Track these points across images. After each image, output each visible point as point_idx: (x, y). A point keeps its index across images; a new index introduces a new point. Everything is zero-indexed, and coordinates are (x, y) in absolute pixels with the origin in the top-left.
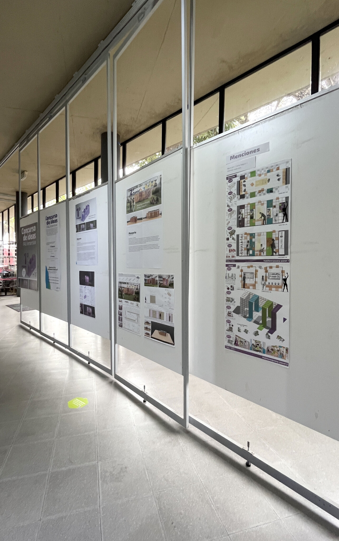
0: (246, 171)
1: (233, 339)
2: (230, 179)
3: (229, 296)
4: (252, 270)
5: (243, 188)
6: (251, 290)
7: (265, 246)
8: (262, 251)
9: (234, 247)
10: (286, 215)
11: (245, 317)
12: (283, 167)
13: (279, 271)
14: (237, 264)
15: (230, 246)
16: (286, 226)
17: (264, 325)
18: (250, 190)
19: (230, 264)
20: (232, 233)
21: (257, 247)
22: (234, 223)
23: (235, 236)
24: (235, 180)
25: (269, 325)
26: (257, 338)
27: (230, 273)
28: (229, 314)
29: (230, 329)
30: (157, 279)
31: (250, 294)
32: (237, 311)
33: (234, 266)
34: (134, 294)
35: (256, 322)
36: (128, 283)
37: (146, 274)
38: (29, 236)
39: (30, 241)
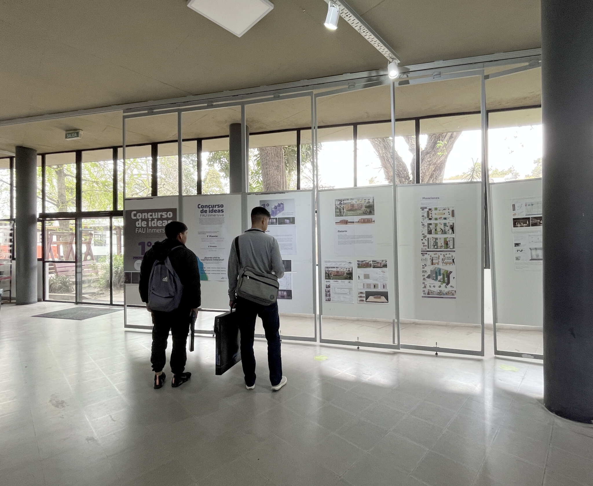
0: (433, 207)
1: (426, 292)
2: (423, 209)
3: (423, 269)
4: (437, 256)
5: (431, 215)
6: (436, 266)
7: (443, 244)
8: (442, 246)
9: (426, 244)
10: (453, 231)
11: (433, 279)
12: (451, 209)
13: (450, 256)
14: (428, 253)
15: (423, 243)
16: (453, 236)
17: (444, 282)
18: (434, 216)
19: (424, 253)
20: (425, 237)
21: (439, 245)
22: (426, 232)
23: (426, 238)
24: (426, 210)
25: (446, 281)
26: (440, 289)
27: (424, 257)
28: (424, 279)
29: (425, 287)
30: (371, 262)
31: (436, 268)
32: (429, 277)
33: (427, 254)
34: (346, 275)
35: (439, 281)
36: (337, 268)
37: (358, 260)
38: (153, 222)
39: (155, 228)
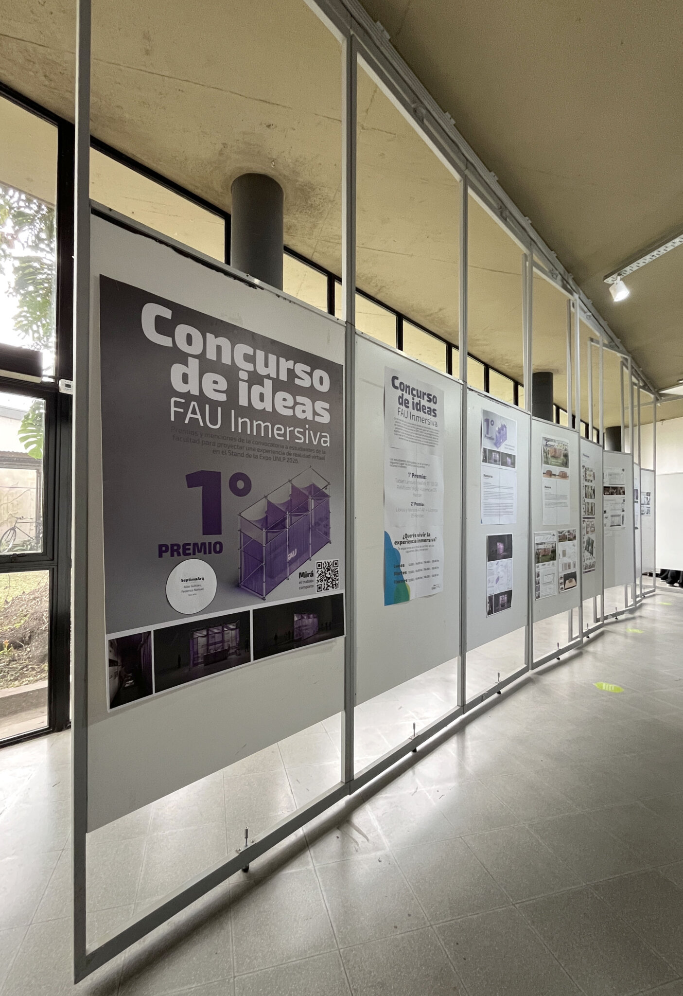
0: (587, 467)
1: (585, 566)
3: (584, 540)
4: (589, 523)
5: (586, 476)
7: (591, 510)
8: (590, 512)
9: (585, 509)
10: (594, 495)
11: (587, 551)
12: (593, 471)
13: (593, 523)
14: (585, 520)
16: (594, 501)
18: (588, 478)
22: (584, 495)
23: (585, 503)
24: (584, 469)
26: (590, 561)
27: (584, 525)
29: (584, 561)
30: (567, 534)
31: (588, 537)
32: (586, 548)
34: (550, 554)
35: (590, 552)
36: (545, 543)
37: (559, 530)
38: (256, 389)
39: (262, 415)
